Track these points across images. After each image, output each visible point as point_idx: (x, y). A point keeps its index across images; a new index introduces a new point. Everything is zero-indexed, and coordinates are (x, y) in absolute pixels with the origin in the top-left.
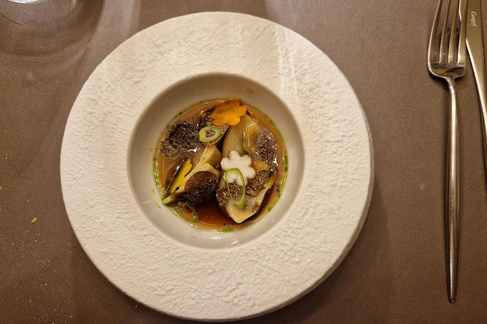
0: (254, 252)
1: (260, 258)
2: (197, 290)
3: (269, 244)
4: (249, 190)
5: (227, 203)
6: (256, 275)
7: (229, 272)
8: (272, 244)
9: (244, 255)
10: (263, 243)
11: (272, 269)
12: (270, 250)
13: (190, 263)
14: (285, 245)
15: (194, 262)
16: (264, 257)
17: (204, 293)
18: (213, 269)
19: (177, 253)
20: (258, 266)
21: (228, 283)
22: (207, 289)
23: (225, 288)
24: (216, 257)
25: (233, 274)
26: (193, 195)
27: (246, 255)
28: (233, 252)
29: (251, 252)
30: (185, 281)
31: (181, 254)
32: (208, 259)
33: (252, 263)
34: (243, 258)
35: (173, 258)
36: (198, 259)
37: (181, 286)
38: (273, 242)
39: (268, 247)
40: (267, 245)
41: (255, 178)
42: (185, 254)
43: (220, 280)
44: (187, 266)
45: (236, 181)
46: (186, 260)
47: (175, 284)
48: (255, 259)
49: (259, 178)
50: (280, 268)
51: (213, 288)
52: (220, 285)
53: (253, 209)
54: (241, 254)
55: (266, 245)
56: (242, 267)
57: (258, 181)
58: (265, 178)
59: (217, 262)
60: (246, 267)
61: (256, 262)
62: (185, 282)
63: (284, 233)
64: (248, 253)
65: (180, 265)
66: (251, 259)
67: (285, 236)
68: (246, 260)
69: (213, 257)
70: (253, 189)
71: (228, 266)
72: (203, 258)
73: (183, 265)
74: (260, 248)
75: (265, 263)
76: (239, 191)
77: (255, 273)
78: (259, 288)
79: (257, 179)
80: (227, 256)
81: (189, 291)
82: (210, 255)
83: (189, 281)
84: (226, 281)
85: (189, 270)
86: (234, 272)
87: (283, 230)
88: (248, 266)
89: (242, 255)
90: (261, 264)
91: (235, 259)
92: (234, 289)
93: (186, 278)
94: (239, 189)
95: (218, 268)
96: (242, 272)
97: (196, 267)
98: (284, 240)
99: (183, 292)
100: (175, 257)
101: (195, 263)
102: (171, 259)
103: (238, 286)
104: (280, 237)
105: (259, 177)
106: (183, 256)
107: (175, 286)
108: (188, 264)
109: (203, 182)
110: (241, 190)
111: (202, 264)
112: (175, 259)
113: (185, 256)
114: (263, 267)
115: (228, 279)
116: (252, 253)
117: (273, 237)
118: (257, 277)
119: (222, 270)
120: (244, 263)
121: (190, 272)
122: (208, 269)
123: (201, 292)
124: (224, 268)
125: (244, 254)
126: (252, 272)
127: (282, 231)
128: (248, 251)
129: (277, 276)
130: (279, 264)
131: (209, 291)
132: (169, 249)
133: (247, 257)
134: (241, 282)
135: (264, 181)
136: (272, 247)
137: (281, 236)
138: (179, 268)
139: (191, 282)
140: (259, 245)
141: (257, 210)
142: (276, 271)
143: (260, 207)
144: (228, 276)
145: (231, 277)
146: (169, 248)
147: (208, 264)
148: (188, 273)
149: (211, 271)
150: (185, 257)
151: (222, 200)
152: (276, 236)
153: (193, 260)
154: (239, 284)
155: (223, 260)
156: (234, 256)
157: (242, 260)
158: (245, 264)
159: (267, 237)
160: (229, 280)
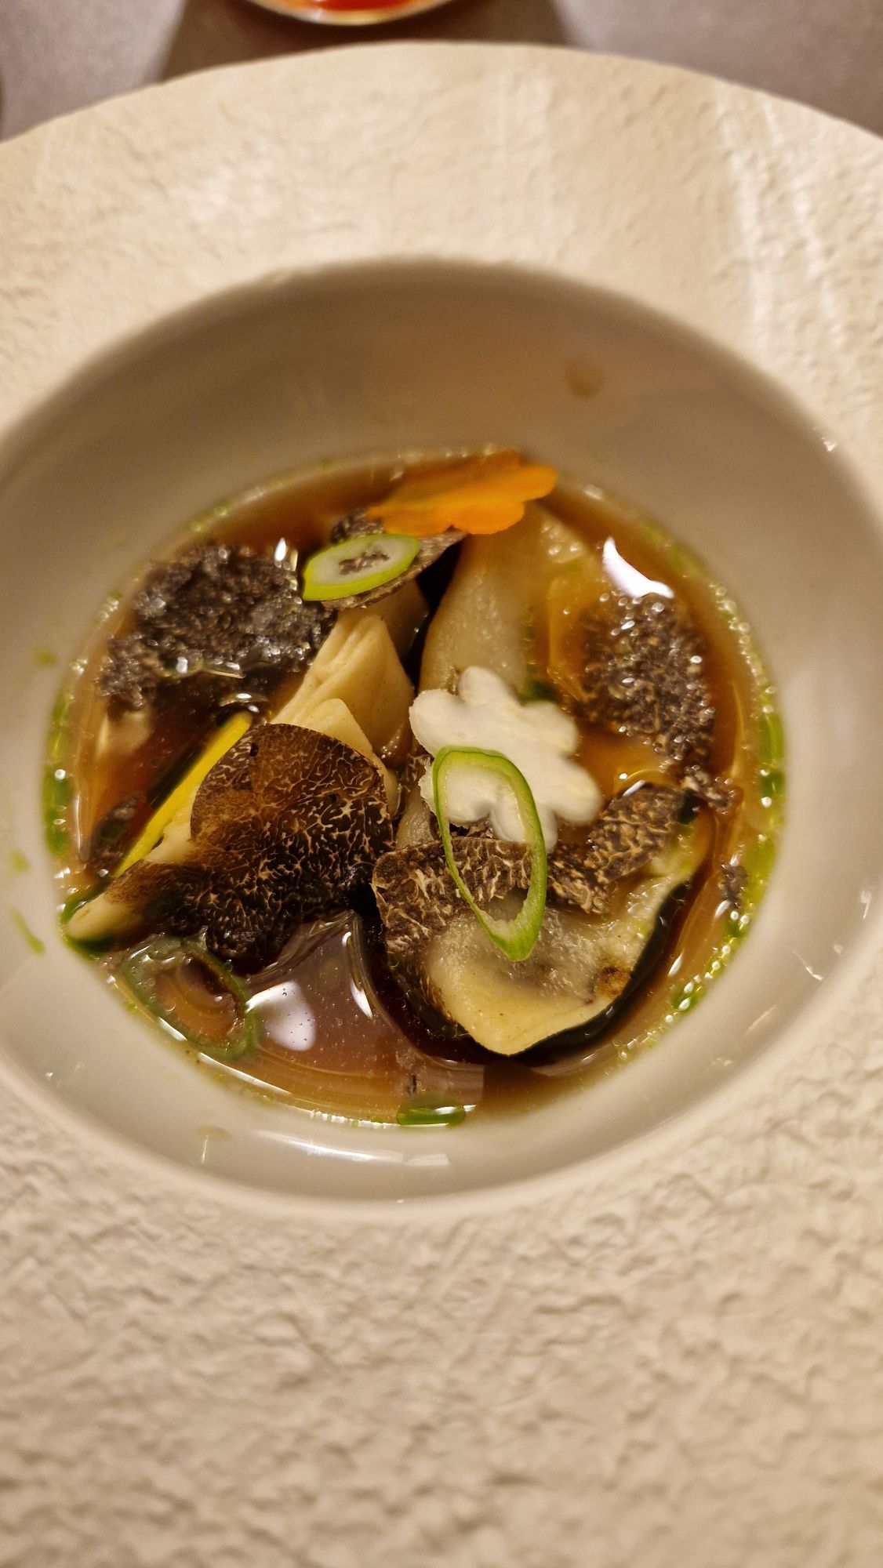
0: (620, 1240)
1: (664, 1282)
2: (183, 1506)
3: (728, 1183)
4: (568, 874)
5: (432, 935)
6: (636, 1417)
7: (436, 1381)
8: (744, 1184)
9: (546, 1257)
10: (682, 1176)
11: (759, 1379)
12: (737, 1230)
13: (158, 1291)
14: (845, 1195)
15: (187, 1280)
16: (689, 1276)
17: (235, 1539)
18: (317, 1349)
19: (82, 1205)
20: (649, 1348)
21: (424, 1470)
22: (263, 1505)
23: (395, 1511)
24: (343, 1259)
25: (463, 1398)
26: (239, 894)
27: (563, 1256)
28: (471, 1228)
29: (597, 1235)
30: (107, 1426)
31: (106, 1221)
32: (287, 1270)
33: (605, 1317)
34: (537, 1279)
35: (45, 1244)
36: (216, 1265)
37: (67, 1464)
38: (754, 1171)
39: (718, 1208)
40: (709, 1184)
41: (599, 823)
42: (133, 1222)
43: (364, 1442)
44: (136, 1306)
45: (494, 820)
46: (134, 1261)
47: (29, 1443)
48: (624, 1287)
49: (619, 823)
50: (815, 1372)
51: (308, 1499)
52: (360, 1481)
53: (591, 987)
54: (521, 1248)
55: (704, 1193)
56: (530, 1344)
57: (615, 837)
58: (659, 823)
59: (351, 1297)
60: (564, 1352)
61: (636, 1316)
62: (109, 1432)
63: (830, 1111)
64: (575, 1241)
65: (88, 1297)
66: (594, 1289)
67: (839, 1131)
68: (561, 1291)
69: (328, 1255)
70: (590, 877)
71: (429, 1335)
72: (251, 1256)
73: (106, 1297)
74: (661, 1209)
75: (697, 1328)
76: (505, 873)
77: (633, 1405)
78: (661, 1531)
79: (607, 827)
80: (424, 1255)
81: (125, 1515)
82: (304, 1238)
83: (132, 1431)
84: (409, 1452)
85: (144, 1343)
86: (467, 1378)
87: (823, 1090)
88: (573, 1342)
89: (533, 1253)
90: (669, 1332)
91: (480, 1282)
92: (466, 1527)
93: (115, 1402)
94: (507, 863)
95: (351, 1340)
96: (528, 1382)
97: (197, 1323)
98: (833, 1161)
99: (80, 1510)
100: (60, 1237)
101: (193, 1292)
102: (30, 1251)
103: (503, 1497)
104: (799, 1138)
105: (622, 818)
106: (117, 1232)
107: (32, 1458)
108: (147, 1294)
109: (304, 816)
110: (517, 870)
111: (241, 1302)
112: (59, 1251)
113: (132, 1235)
114: (690, 1353)
115: (422, 1431)
116: (603, 1245)
117: (752, 1138)
118: (645, 1432)
119: (378, 1361)
120: (543, 1319)
121: (153, 1361)
122: (285, 1342)
123: (212, 1528)
124: (401, 1342)
125: (544, 1248)
126: (603, 1390)
127: (814, 1095)
128: (572, 1227)
129: (794, 1437)
130: (805, 1340)
131: (273, 1523)
132: (32, 1179)
133: (568, 1274)
134: (518, 1465)
135: (652, 836)
136: (748, 1208)
137: (809, 1129)
138: (78, 1317)
139: (147, 1437)
140: (659, 1185)
141: (615, 992)
142: (789, 1396)
143: (632, 974)
144: (422, 1410)
145: (445, 1420)
146: (32, 1168)
147: (288, 1305)
148: (135, 1365)
149: (298, 1359)
150: (130, 1243)
151: (404, 916)
152: (776, 1126)
153: (187, 1267)
154: (505, 1480)
155: (395, 1286)
156: (477, 1255)
157: (535, 1292)
158: (552, 1327)
159: (707, 1135)
160: (435, 1443)
